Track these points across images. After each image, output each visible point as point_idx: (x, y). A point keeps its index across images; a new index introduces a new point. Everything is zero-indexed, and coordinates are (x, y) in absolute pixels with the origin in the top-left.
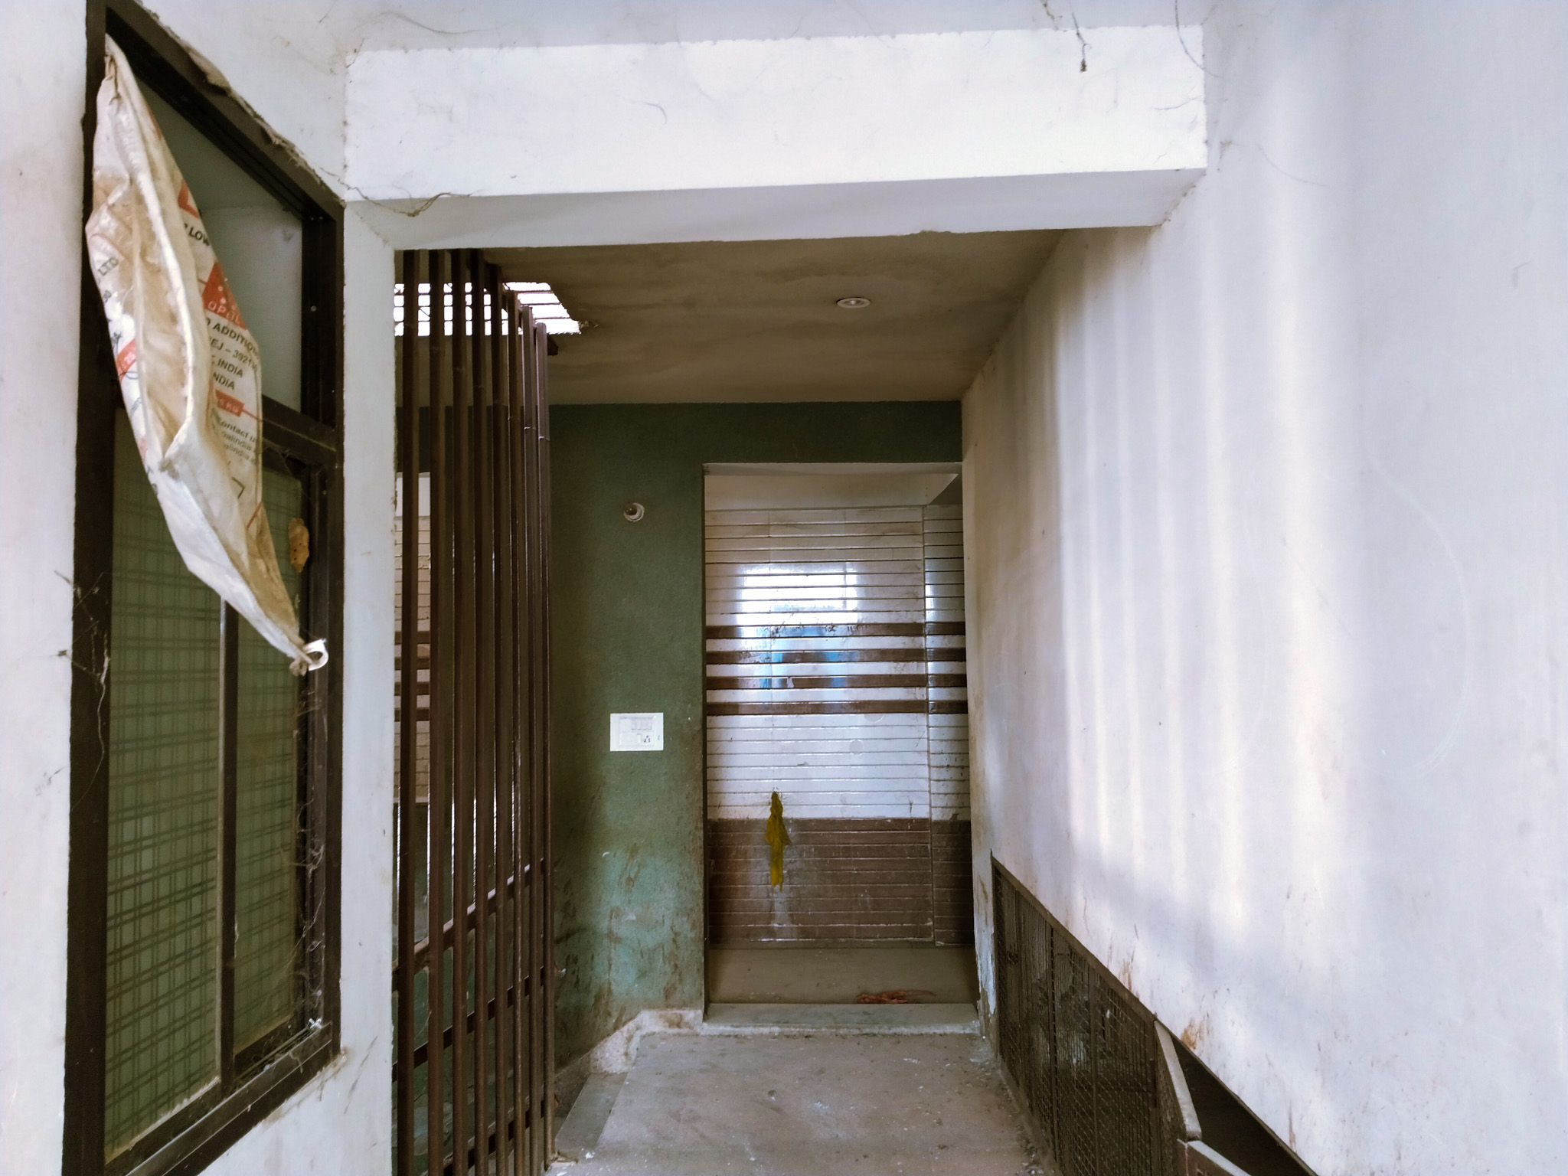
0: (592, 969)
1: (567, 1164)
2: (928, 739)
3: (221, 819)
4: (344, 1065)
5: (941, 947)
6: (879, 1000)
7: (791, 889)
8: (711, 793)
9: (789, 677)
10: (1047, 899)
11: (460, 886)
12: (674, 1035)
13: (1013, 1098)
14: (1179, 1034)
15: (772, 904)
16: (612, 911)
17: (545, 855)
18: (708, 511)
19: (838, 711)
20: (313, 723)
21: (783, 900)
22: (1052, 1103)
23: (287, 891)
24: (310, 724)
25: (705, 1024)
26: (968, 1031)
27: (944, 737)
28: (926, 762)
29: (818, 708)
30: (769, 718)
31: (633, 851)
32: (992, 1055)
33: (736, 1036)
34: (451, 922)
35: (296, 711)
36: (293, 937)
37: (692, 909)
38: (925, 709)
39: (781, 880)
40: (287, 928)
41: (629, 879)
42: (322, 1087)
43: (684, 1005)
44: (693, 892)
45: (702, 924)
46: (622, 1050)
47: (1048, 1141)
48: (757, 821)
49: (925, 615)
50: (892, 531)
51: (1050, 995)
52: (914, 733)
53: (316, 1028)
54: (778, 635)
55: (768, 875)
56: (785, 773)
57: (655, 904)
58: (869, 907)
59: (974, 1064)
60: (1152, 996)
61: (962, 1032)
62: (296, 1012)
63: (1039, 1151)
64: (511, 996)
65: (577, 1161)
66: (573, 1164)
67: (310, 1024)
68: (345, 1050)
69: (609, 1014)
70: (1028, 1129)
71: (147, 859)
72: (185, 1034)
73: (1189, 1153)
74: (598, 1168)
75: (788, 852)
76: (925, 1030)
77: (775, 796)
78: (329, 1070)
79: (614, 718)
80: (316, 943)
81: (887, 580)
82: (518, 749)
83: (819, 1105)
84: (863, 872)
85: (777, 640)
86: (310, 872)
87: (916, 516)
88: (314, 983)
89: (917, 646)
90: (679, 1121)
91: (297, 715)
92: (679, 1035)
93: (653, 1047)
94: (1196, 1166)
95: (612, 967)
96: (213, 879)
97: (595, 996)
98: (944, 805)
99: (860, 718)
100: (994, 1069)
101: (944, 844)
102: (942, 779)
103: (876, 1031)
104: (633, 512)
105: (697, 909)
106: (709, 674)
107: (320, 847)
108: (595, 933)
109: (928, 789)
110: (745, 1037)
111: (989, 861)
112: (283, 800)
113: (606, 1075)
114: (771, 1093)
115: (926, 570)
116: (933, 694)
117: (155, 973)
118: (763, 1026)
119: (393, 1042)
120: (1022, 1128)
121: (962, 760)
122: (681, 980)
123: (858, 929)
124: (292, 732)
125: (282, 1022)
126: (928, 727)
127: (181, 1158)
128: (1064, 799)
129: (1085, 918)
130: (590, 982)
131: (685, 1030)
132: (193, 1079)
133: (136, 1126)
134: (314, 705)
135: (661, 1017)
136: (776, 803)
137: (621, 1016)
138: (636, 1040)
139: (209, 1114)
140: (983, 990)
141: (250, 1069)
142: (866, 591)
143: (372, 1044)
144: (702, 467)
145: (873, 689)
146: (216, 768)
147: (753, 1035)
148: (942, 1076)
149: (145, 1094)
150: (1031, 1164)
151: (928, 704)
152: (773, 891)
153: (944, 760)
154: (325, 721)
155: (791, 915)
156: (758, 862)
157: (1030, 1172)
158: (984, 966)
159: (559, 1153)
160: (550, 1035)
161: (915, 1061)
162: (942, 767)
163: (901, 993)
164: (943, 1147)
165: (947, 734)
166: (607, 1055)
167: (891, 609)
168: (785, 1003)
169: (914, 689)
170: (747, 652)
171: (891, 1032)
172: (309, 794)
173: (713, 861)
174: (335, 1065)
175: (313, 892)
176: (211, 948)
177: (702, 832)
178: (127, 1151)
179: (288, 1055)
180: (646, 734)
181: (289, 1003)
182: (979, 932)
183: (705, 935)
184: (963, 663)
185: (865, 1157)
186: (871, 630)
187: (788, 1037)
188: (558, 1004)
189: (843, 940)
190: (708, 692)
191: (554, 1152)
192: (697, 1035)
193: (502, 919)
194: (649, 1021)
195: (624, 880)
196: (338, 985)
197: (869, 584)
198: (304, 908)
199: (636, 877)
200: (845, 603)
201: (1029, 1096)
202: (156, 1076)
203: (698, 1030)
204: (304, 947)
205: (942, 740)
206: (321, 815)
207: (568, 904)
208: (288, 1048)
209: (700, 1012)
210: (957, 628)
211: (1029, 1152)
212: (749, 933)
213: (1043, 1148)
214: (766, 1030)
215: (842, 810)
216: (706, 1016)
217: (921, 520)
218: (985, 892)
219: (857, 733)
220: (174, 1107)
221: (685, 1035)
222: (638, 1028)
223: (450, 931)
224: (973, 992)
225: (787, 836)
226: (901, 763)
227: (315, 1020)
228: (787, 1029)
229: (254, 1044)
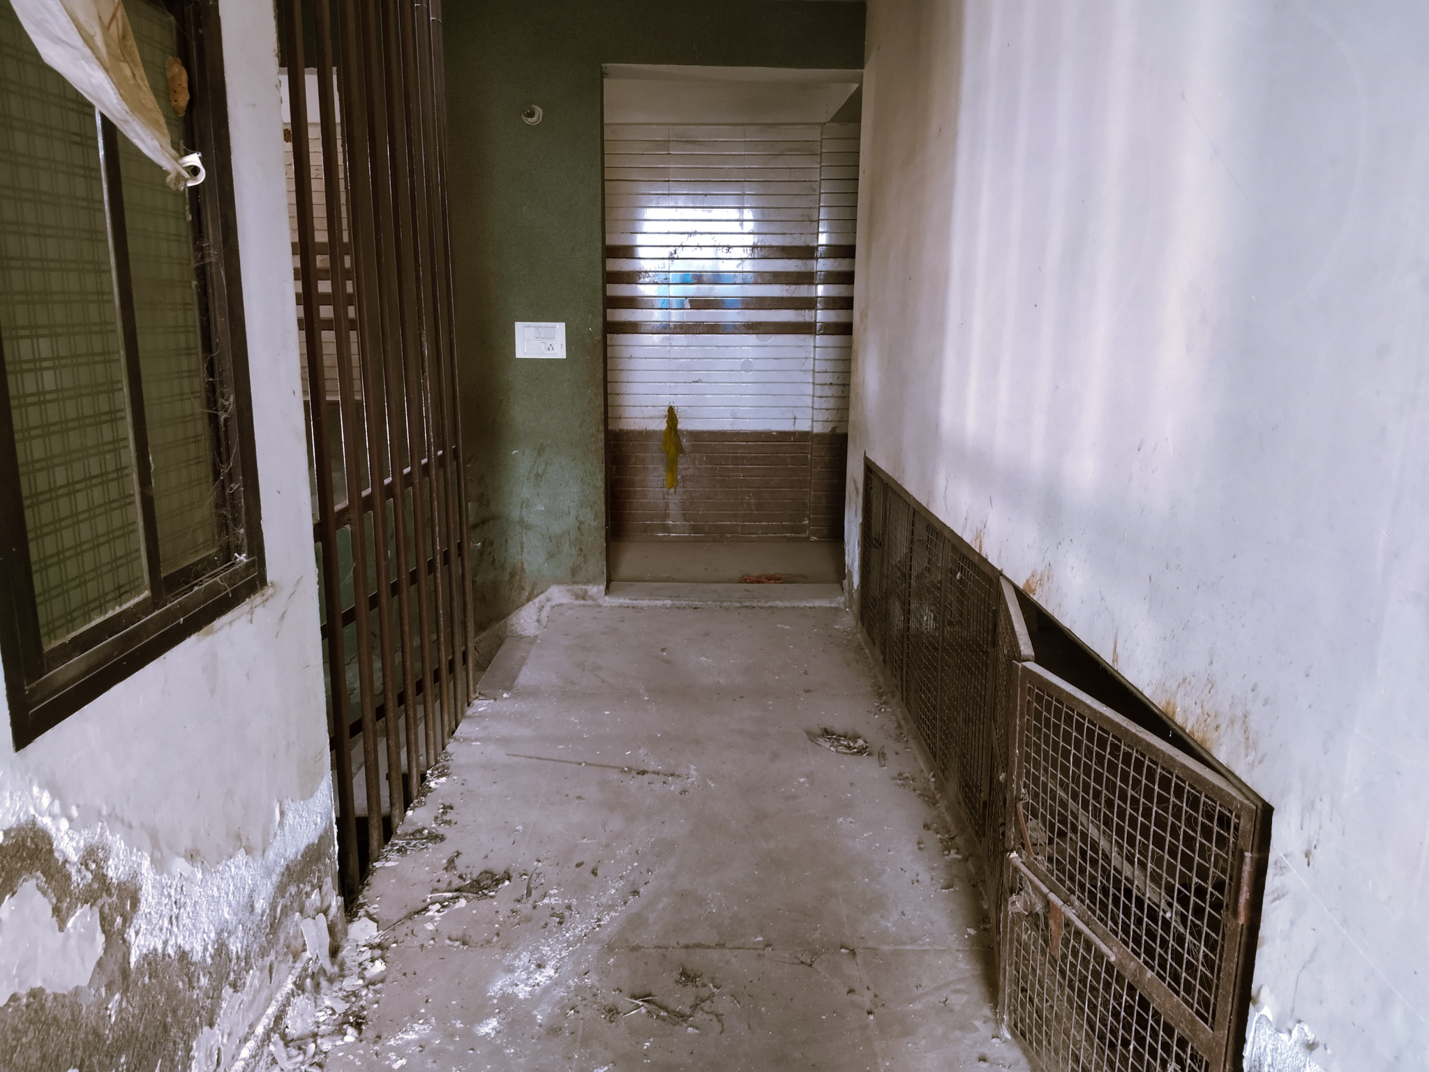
0: (506, 551)
1: (488, 702)
2: (814, 359)
3: (122, 353)
4: (272, 596)
5: (815, 541)
6: (758, 581)
7: (684, 492)
8: (612, 406)
9: (686, 298)
10: (911, 486)
11: (376, 458)
12: (580, 606)
13: (869, 655)
14: (1021, 584)
15: (667, 505)
16: (523, 502)
17: (456, 443)
18: (608, 125)
19: (731, 331)
20: (211, 275)
21: (677, 501)
22: (902, 655)
23: (201, 435)
24: (208, 277)
25: (607, 598)
26: (833, 605)
27: (828, 357)
28: (811, 381)
29: (714, 329)
30: (667, 338)
31: (540, 450)
32: (853, 623)
33: (634, 607)
34: (370, 490)
35: (193, 262)
36: (211, 479)
37: (594, 502)
38: (813, 331)
39: (675, 484)
40: (205, 470)
41: (537, 475)
42: (251, 611)
43: (588, 582)
44: (595, 487)
45: (604, 515)
46: (535, 618)
47: (897, 686)
48: (654, 432)
49: (818, 238)
50: (791, 150)
51: (907, 575)
52: (801, 353)
53: (241, 561)
54: (676, 256)
55: (664, 480)
56: (681, 388)
57: (562, 497)
58: (754, 508)
59: (837, 630)
60: (1000, 556)
61: (829, 605)
62: (221, 546)
63: (889, 695)
64: (431, 566)
65: (495, 699)
66: (492, 701)
67: (236, 558)
68: (272, 583)
69: (523, 589)
70: (881, 678)
71: (49, 380)
72: (110, 550)
73: (1022, 672)
74: (514, 705)
75: (683, 460)
76: (796, 604)
77: (671, 410)
78: (257, 599)
79: (519, 326)
80: (235, 486)
81: (783, 202)
82: (424, 339)
83: (704, 659)
84: (749, 478)
85: (675, 261)
86: (222, 419)
87: (815, 134)
88: (236, 522)
89: (808, 269)
90: (583, 670)
91: (193, 265)
92: (584, 606)
93: (561, 614)
94: (1028, 682)
95: (525, 550)
96: (122, 410)
97: (510, 573)
98: (825, 419)
99: (752, 339)
100: (854, 634)
101: (823, 454)
102: (825, 395)
103: (755, 605)
104: (531, 115)
105: (599, 502)
106: (609, 293)
107: (229, 397)
108: (507, 520)
109: (811, 405)
110: (641, 608)
111: (862, 461)
112: (188, 349)
113: (522, 637)
114: (663, 650)
115: (822, 191)
116: (821, 316)
117: (71, 488)
118: (657, 600)
119: (319, 583)
120: (876, 677)
121: (844, 378)
122: (585, 561)
123: (743, 526)
124: (190, 282)
125: (208, 553)
126: (815, 347)
127: (118, 655)
128: (936, 393)
129: (945, 497)
130: (505, 562)
131: (590, 602)
132: (123, 590)
133: (70, 622)
134: (210, 257)
135: (568, 591)
136: (672, 416)
137: (533, 589)
138: (547, 610)
139: (142, 621)
140: (849, 571)
141: (180, 590)
142: (762, 214)
143: (299, 581)
144: (601, 68)
145: (765, 311)
146: (111, 301)
147: (649, 607)
148: (810, 638)
149: (75, 597)
150: (881, 704)
151: (816, 325)
152: (668, 494)
153: (828, 378)
154: (223, 273)
155: (684, 515)
156: (655, 468)
157: (880, 710)
158: (851, 551)
159: (480, 694)
160: (470, 606)
161: (788, 627)
162: (826, 384)
163: (778, 576)
164: (807, 691)
165: (832, 354)
166: (522, 621)
167: (785, 232)
168: (676, 582)
169: (803, 311)
170: (646, 272)
171: (768, 605)
172: (214, 346)
173: (614, 467)
174: (263, 595)
175: (227, 439)
176: (127, 475)
177: (603, 435)
178: (64, 643)
179: (217, 579)
180: (550, 342)
181: (214, 536)
182: (849, 522)
183: (607, 525)
184: (851, 286)
185: (741, 697)
186: (764, 253)
187: (679, 608)
188: (477, 579)
189: (729, 535)
190: (608, 310)
191: (475, 692)
192: (600, 606)
193: (418, 492)
194: (557, 594)
195: (532, 475)
196: (260, 525)
197: (766, 206)
198: (219, 454)
199: (543, 473)
200: (741, 225)
201: (884, 653)
202: (85, 583)
203: (601, 602)
204: (223, 488)
205: (826, 360)
206: (228, 365)
207: (482, 495)
208: (215, 575)
209: (603, 587)
210: (845, 251)
211: (881, 695)
212: (646, 529)
213: (892, 692)
214: (659, 603)
215: (732, 424)
216: (608, 590)
217: (819, 139)
218: (857, 489)
219: (751, 353)
220: (106, 613)
221: (589, 606)
222: (548, 600)
223: (368, 497)
224: (840, 572)
225: (681, 445)
226: (788, 381)
227: (240, 555)
228: (678, 602)
229: (182, 569)
